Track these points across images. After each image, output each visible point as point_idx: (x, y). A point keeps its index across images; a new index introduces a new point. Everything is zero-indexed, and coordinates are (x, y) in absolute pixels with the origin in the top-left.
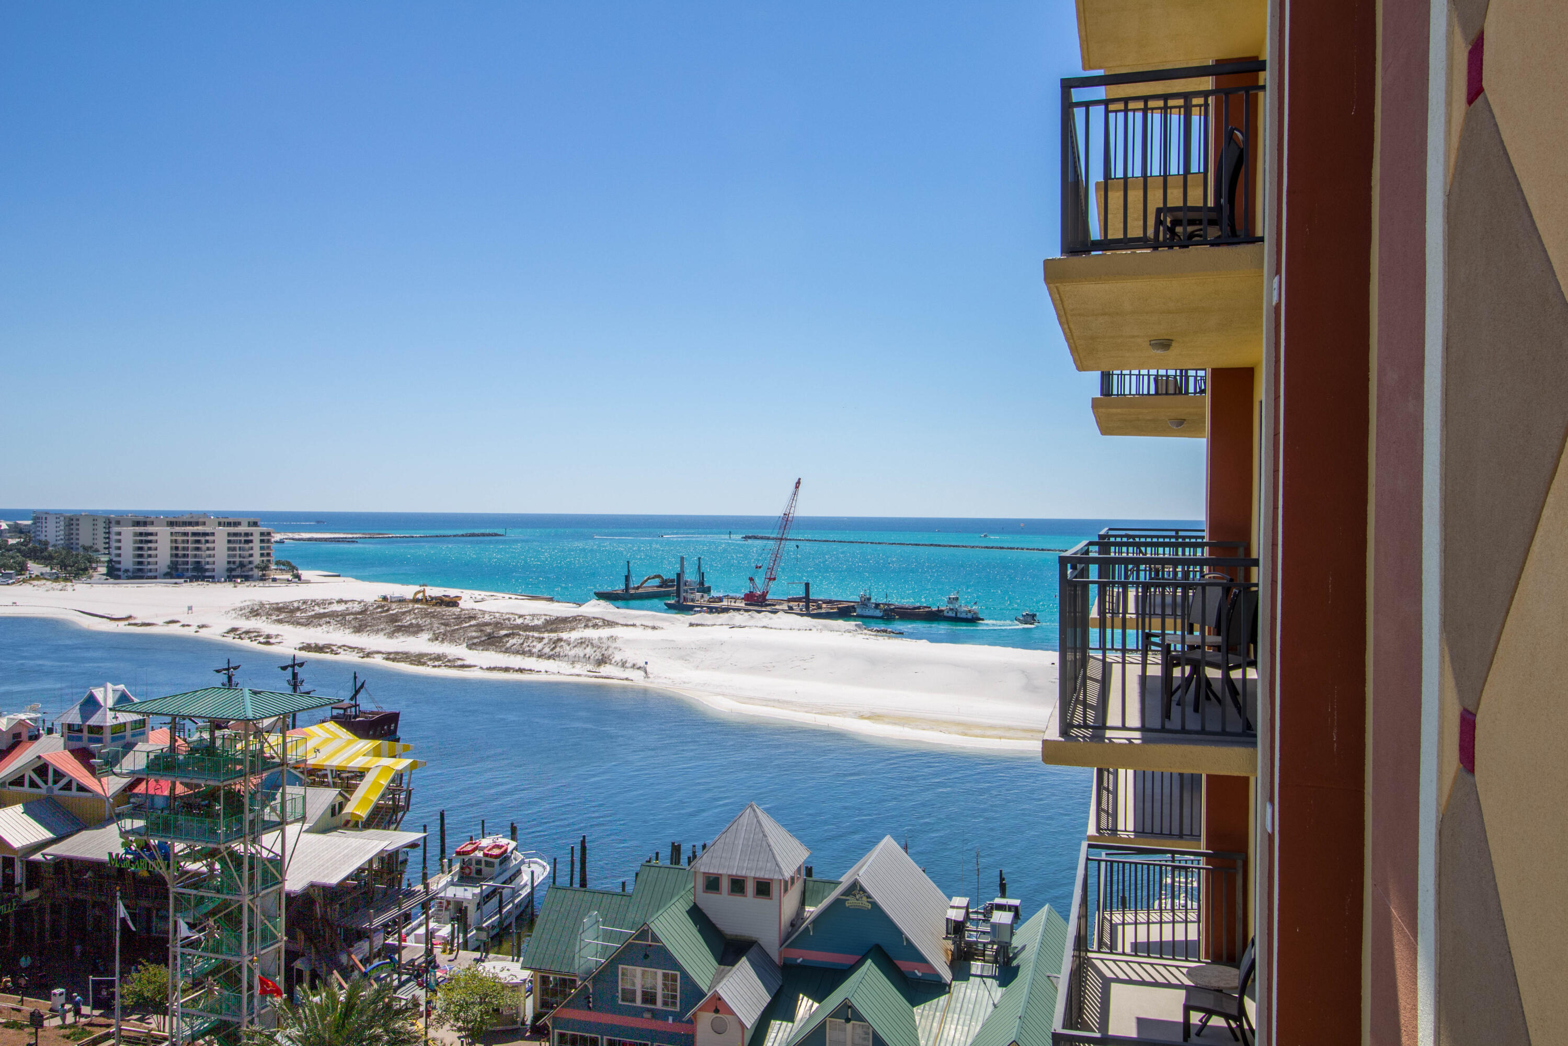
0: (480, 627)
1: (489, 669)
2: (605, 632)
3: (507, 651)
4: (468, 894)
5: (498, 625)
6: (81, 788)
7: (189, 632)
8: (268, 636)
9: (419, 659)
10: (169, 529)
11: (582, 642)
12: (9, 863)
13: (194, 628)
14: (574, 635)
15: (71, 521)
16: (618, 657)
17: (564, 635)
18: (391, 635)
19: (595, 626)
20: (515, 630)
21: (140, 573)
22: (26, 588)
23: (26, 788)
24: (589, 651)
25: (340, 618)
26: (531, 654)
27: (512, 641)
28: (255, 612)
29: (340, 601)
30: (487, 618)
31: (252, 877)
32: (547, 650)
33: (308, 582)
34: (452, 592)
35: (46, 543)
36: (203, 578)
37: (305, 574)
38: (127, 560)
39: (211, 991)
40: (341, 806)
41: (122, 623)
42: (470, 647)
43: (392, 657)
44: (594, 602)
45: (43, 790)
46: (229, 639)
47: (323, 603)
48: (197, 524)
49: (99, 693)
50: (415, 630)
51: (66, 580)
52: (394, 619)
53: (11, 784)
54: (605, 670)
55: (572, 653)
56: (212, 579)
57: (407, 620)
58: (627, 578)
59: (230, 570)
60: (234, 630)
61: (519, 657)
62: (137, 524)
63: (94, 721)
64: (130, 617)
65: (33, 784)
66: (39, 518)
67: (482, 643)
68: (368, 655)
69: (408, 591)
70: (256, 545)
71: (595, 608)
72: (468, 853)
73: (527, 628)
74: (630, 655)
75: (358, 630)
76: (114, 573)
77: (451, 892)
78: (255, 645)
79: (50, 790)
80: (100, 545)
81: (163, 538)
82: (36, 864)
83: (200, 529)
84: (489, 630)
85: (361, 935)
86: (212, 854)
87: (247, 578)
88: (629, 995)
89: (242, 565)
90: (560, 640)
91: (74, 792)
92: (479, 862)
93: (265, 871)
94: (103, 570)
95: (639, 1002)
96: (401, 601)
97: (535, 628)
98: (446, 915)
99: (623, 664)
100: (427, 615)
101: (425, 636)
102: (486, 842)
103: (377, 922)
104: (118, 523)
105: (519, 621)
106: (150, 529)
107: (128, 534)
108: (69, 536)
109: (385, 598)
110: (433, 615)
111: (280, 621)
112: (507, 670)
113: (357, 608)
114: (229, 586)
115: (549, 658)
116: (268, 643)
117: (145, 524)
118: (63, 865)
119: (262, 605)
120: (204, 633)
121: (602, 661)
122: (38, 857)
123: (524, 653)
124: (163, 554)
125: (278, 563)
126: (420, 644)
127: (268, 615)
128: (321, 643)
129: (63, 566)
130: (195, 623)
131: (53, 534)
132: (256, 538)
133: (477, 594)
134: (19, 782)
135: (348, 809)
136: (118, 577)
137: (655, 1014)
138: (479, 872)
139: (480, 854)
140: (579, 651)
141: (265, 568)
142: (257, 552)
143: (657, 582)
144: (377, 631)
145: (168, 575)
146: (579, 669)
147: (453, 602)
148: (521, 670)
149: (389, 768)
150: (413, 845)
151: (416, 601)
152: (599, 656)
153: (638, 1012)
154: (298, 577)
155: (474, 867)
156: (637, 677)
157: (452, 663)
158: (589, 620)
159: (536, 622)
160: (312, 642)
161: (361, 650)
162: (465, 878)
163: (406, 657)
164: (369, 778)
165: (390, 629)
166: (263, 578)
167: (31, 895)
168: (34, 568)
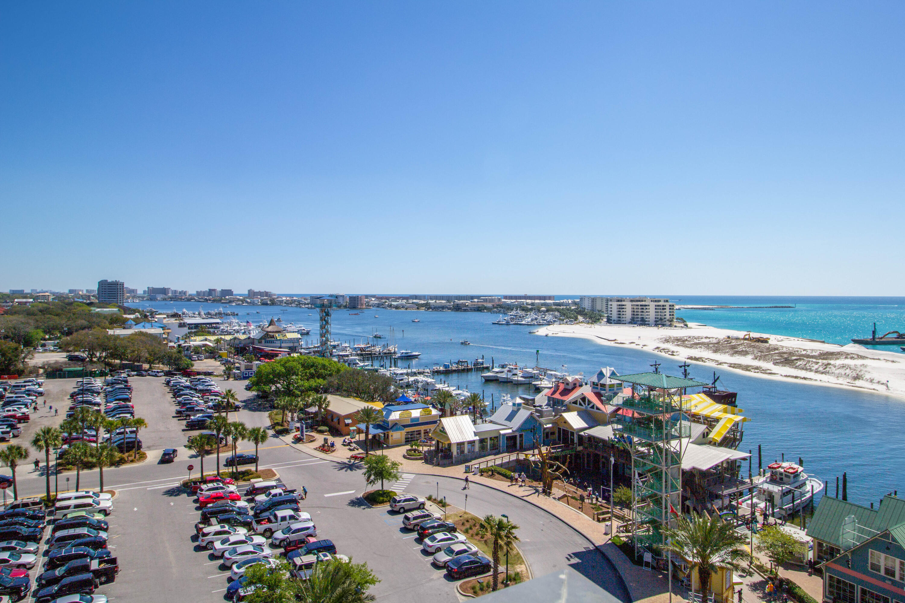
0: (780, 354)
1: (786, 376)
2: (859, 362)
3: (796, 367)
4: (775, 489)
5: (791, 354)
6: (598, 409)
7: (639, 348)
8: (673, 352)
9: (747, 368)
10: (631, 303)
11: (843, 366)
12: (572, 434)
13: (641, 346)
14: (838, 362)
15: (594, 300)
16: (867, 376)
17: (832, 362)
18: (732, 355)
19: (852, 358)
20: (801, 357)
21: (619, 322)
22: (578, 326)
23: (578, 405)
24: (848, 371)
25: (707, 346)
26: (811, 370)
27: (799, 363)
28: (667, 341)
29: (706, 338)
30: (785, 350)
31: (666, 459)
32: (821, 369)
33: (691, 328)
34: (765, 336)
35: (585, 309)
36: (645, 325)
37: (690, 324)
38: (614, 316)
39: (649, 505)
40: (708, 434)
41: (613, 342)
42: (775, 364)
43: (732, 365)
44: (852, 344)
45: (584, 407)
46: (656, 352)
47: (698, 338)
48: (642, 301)
49: (604, 371)
50: (745, 353)
51: (592, 323)
52: (733, 347)
53: (573, 403)
54: (858, 383)
55: (837, 371)
56: (648, 325)
57: (740, 348)
58: (874, 332)
59: (656, 321)
60: (658, 348)
61: (804, 372)
62: (618, 301)
63: (602, 382)
64: (615, 340)
65: (580, 404)
66: (582, 298)
67: (781, 362)
68: (720, 364)
69: (741, 334)
70: (667, 310)
71: (851, 348)
72: (775, 468)
73: (808, 356)
74: (876, 376)
75: (715, 351)
76: (609, 321)
77: (766, 486)
78: (667, 355)
79: (586, 407)
80: (604, 310)
81: (628, 306)
82: (582, 436)
83: (643, 303)
84: (785, 356)
85: (717, 497)
86: (649, 445)
87: (663, 325)
88: (875, 567)
89: (661, 319)
90: (829, 364)
91: (595, 410)
92: (781, 474)
93: (672, 457)
94: (605, 320)
95: (882, 573)
96: (737, 339)
97: (813, 357)
98: (763, 497)
99: (872, 381)
100: (751, 346)
101: (750, 357)
102: (785, 464)
103: (726, 492)
104: (611, 300)
105: (804, 353)
106: (623, 303)
107: (615, 305)
108: (593, 306)
109: (729, 337)
110: (754, 347)
111: (678, 345)
112: (796, 377)
113: (715, 341)
114: (655, 329)
115: (822, 373)
116: (673, 355)
117: (621, 301)
118: (591, 438)
119: (670, 338)
120: (645, 349)
121: (857, 378)
122: (582, 433)
123: (806, 369)
124: (628, 314)
125: (677, 319)
126: (747, 360)
127: (673, 342)
128: (697, 356)
129: (591, 318)
130: (641, 344)
131: (587, 305)
132: (667, 307)
133: (778, 337)
134: (575, 403)
135: (711, 436)
136: (611, 323)
137: (894, 583)
138: (781, 479)
139: (782, 470)
140: (842, 371)
141: (671, 321)
142: (668, 314)
143: (895, 335)
144: (725, 353)
145: (630, 323)
146: (841, 380)
147: (765, 341)
148: (805, 378)
149: (731, 419)
150: (744, 459)
151: (745, 339)
152: (854, 375)
153: (883, 579)
154: (686, 325)
155: (778, 476)
156: (881, 390)
157: (764, 371)
158: (848, 354)
159: (814, 354)
160: (693, 356)
161: (717, 361)
162: (773, 480)
163: (739, 366)
164: (721, 423)
165: (731, 352)
166: (670, 326)
167: (580, 448)
168: (580, 318)
